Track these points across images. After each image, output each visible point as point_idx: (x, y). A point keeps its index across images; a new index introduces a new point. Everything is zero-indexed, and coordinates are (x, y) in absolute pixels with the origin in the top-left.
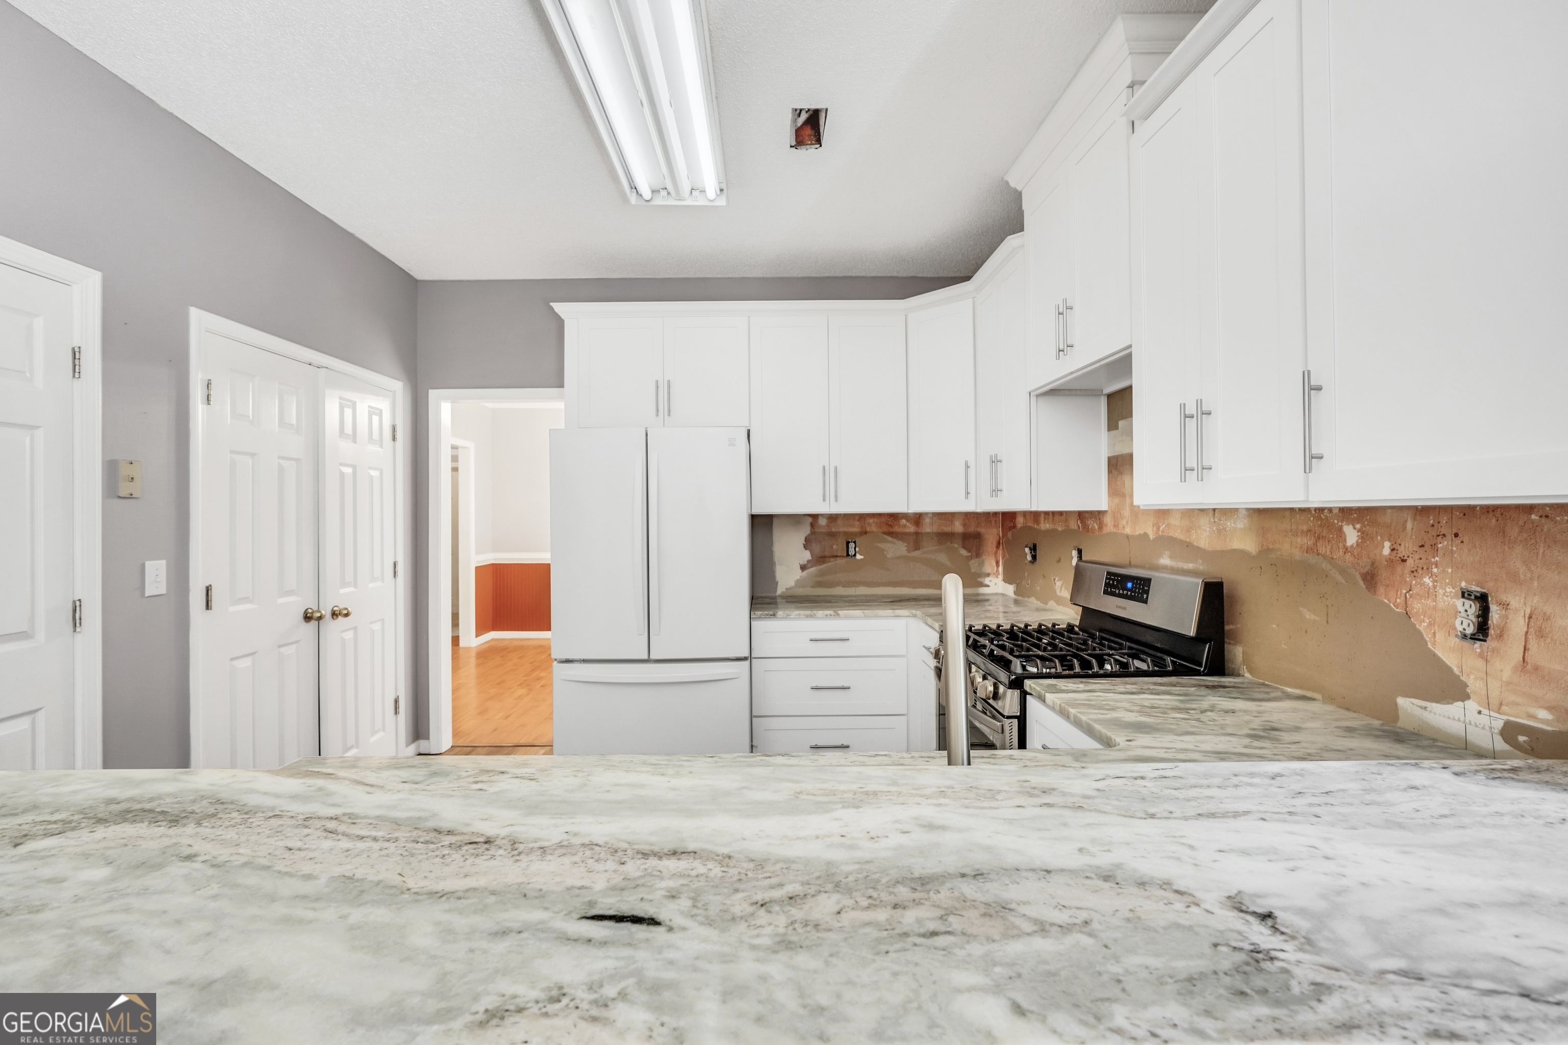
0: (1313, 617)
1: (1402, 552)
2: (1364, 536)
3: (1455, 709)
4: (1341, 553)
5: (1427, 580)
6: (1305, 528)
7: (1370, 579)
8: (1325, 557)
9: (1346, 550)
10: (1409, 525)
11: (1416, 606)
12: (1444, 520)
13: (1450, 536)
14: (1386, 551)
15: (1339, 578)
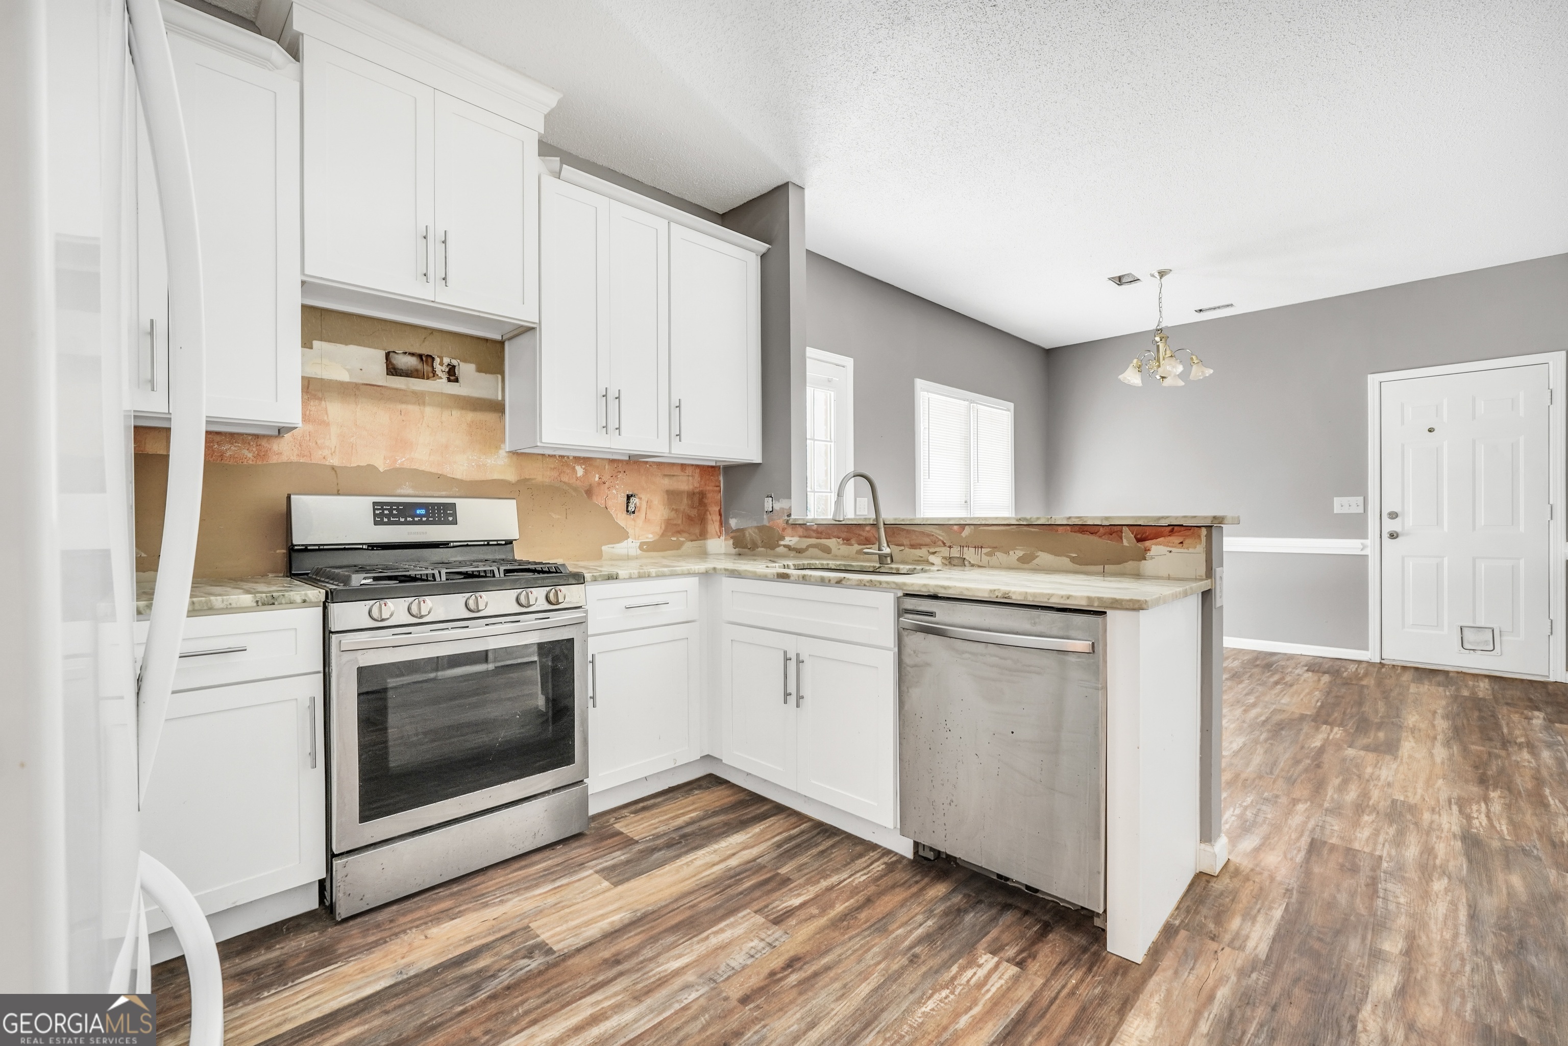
0: (557, 517)
1: (604, 479)
2: (586, 472)
3: (624, 544)
4: (574, 480)
5: (614, 491)
6: (553, 466)
7: (589, 492)
8: (565, 483)
9: (577, 479)
10: (607, 467)
11: (609, 503)
12: (620, 465)
13: (622, 472)
14: (597, 479)
15: (574, 494)
